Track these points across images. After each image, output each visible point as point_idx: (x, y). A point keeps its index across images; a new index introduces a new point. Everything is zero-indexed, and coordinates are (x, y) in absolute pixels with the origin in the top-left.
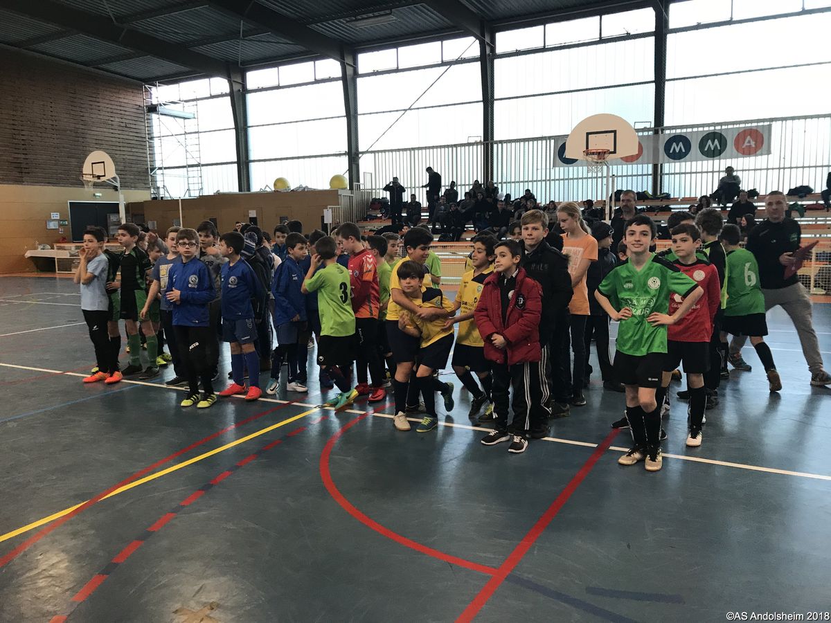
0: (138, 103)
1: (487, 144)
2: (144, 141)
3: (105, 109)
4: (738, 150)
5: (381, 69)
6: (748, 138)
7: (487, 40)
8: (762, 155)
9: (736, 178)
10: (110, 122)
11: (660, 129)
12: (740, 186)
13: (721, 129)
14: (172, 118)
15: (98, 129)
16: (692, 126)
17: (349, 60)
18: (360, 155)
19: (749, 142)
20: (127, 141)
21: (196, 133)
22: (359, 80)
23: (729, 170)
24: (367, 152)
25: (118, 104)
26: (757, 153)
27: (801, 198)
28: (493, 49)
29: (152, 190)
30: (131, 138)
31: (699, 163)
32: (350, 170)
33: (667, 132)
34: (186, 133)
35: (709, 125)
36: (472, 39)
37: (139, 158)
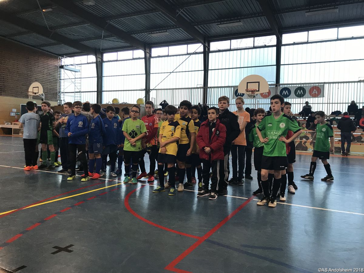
0: (56, 65)
1: (205, 88)
2: (57, 81)
3: (41, 66)
4: (310, 94)
5: (161, 55)
6: (315, 90)
7: (207, 45)
8: (320, 97)
9: (310, 106)
10: (43, 72)
11: (278, 84)
12: (312, 110)
13: (303, 86)
14: (70, 71)
15: (38, 74)
16: (292, 84)
17: (148, 51)
18: (150, 91)
19: (315, 92)
20: (49, 80)
21: (80, 78)
22: (152, 59)
23: (307, 103)
24: (153, 89)
25: (47, 64)
26: (318, 96)
27: (337, 116)
28: (209, 49)
29: (59, 102)
30: (51, 79)
31: (295, 99)
32: (146, 97)
33: (281, 86)
34: (75, 78)
35: (298, 84)
36: (201, 44)
37: (54, 88)
